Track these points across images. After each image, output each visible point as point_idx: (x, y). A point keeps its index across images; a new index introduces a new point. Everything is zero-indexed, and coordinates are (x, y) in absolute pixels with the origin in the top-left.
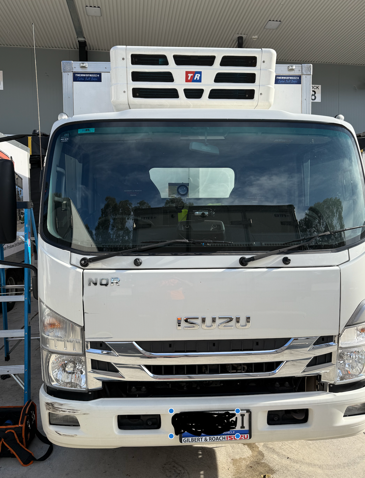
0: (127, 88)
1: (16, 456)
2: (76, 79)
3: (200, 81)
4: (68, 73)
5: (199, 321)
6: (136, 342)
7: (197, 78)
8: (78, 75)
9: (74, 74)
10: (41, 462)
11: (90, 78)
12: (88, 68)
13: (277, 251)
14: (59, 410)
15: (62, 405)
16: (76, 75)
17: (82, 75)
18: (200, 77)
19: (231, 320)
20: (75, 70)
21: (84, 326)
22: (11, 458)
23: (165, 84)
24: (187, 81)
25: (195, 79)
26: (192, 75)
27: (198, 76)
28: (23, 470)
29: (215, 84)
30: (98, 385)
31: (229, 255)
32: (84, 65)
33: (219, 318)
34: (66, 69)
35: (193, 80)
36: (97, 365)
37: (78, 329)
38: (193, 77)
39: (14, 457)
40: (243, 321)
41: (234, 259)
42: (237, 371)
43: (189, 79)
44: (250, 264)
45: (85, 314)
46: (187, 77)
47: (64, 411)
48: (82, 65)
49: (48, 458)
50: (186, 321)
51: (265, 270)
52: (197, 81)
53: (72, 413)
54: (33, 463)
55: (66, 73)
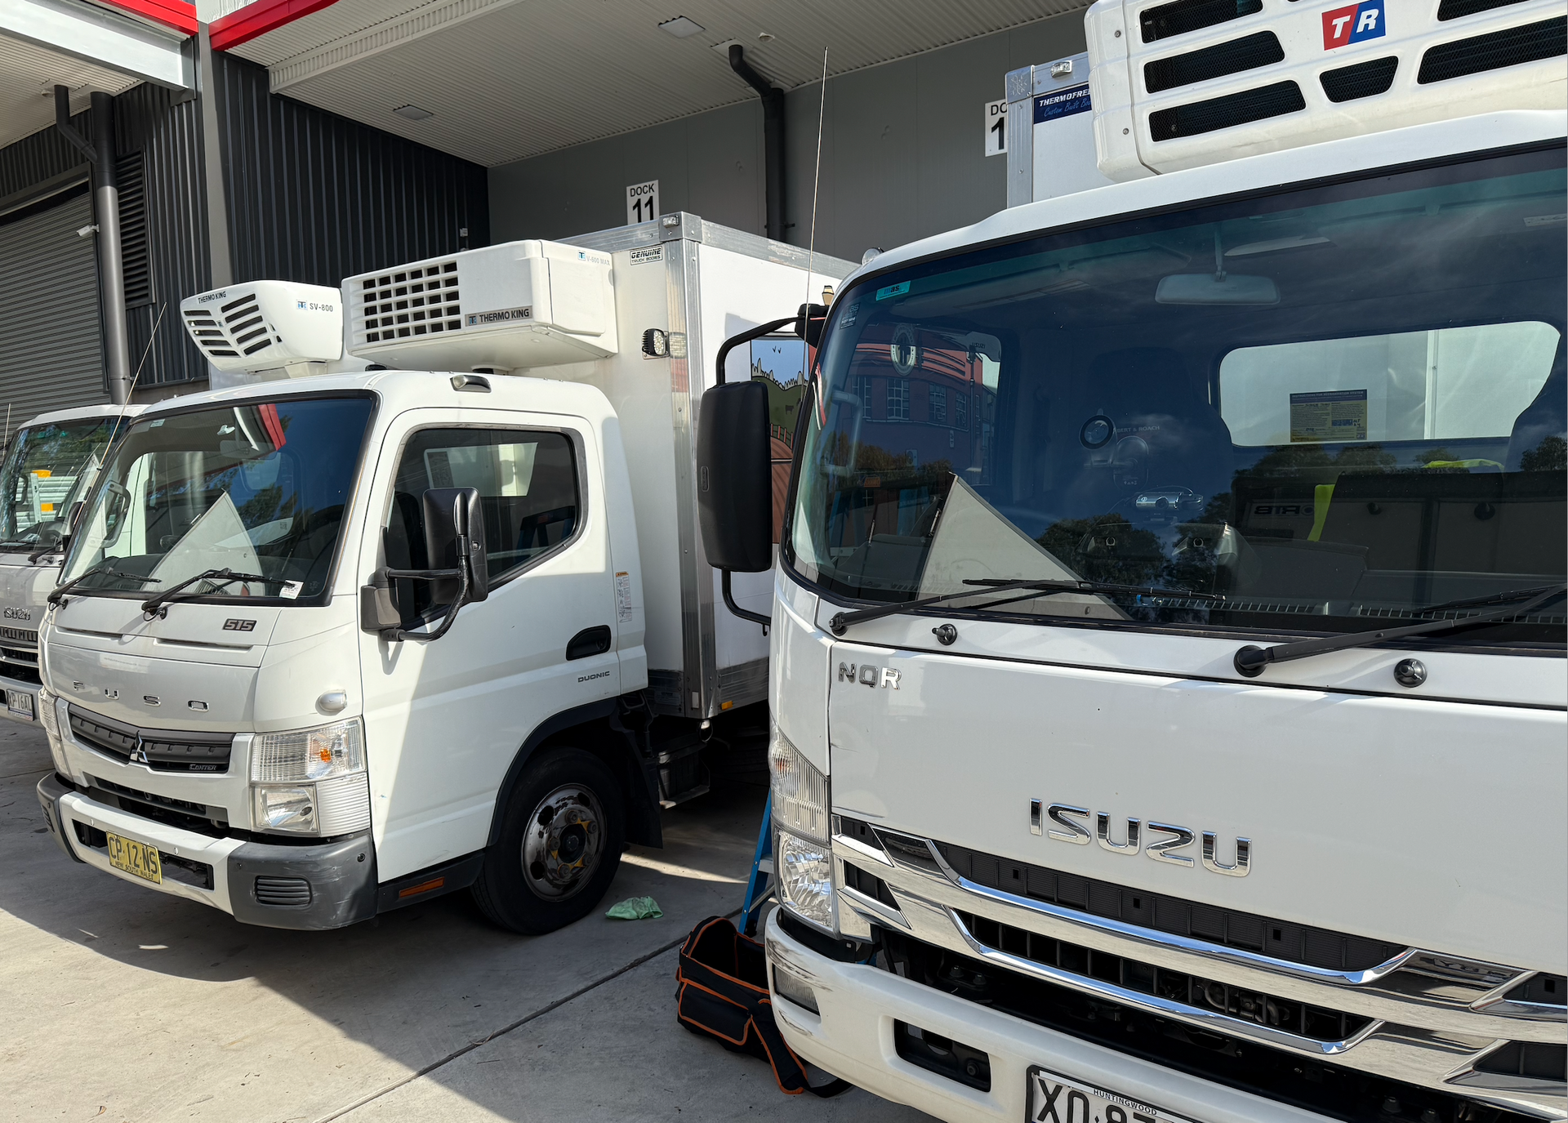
0: (1133, 117)
1: (772, 1061)
2: (1041, 114)
3: (1380, 30)
4: (1021, 103)
5: (1091, 824)
6: (936, 842)
7: (1367, 26)
8: (1047, 102)
9: (1037, 101)
10: (819, 1097)
11: (1077, 103)
12: (1074, 73)
13: (1370, 635)
14: (782, 963)
15: (787, 951)
16: (1042, 102)
17: (1057, 100)
18: (1381, 20)
19: (1185, 836)
20: (1039, 90)
21: (830, 776)
22: (759, 1060)
23: (1252, 77)
24: (1330, 43)
25: (1360, 29)
26: (1347, 18)
27: (1369, 17)
28: (779, 1096)
29: (1440, 28)
30: (861, 930)
31: (1204, 636)
32: (1061, 68)
33: (1151, 827)
34: (1016, 92)
35: (1352, 36)
36: (856, 877)
37: (821, 781)
38: (1351, 29)
39: (768, 1061)
40: (1226, 849)
41: (1221, 651)
42: (1239, 1010)
43: (1337, 34)
44: (1271, 673)
45: (832, 747)
46: (1328, 29)
47: (789, 968)
48: (1055, 70)
49: (835, 1097)
50: (1054, 813)
51: (1321, 695)
52: (1368, 34)
53: (802, 977)
54: (802, 1092)
55: (1016, 104)
